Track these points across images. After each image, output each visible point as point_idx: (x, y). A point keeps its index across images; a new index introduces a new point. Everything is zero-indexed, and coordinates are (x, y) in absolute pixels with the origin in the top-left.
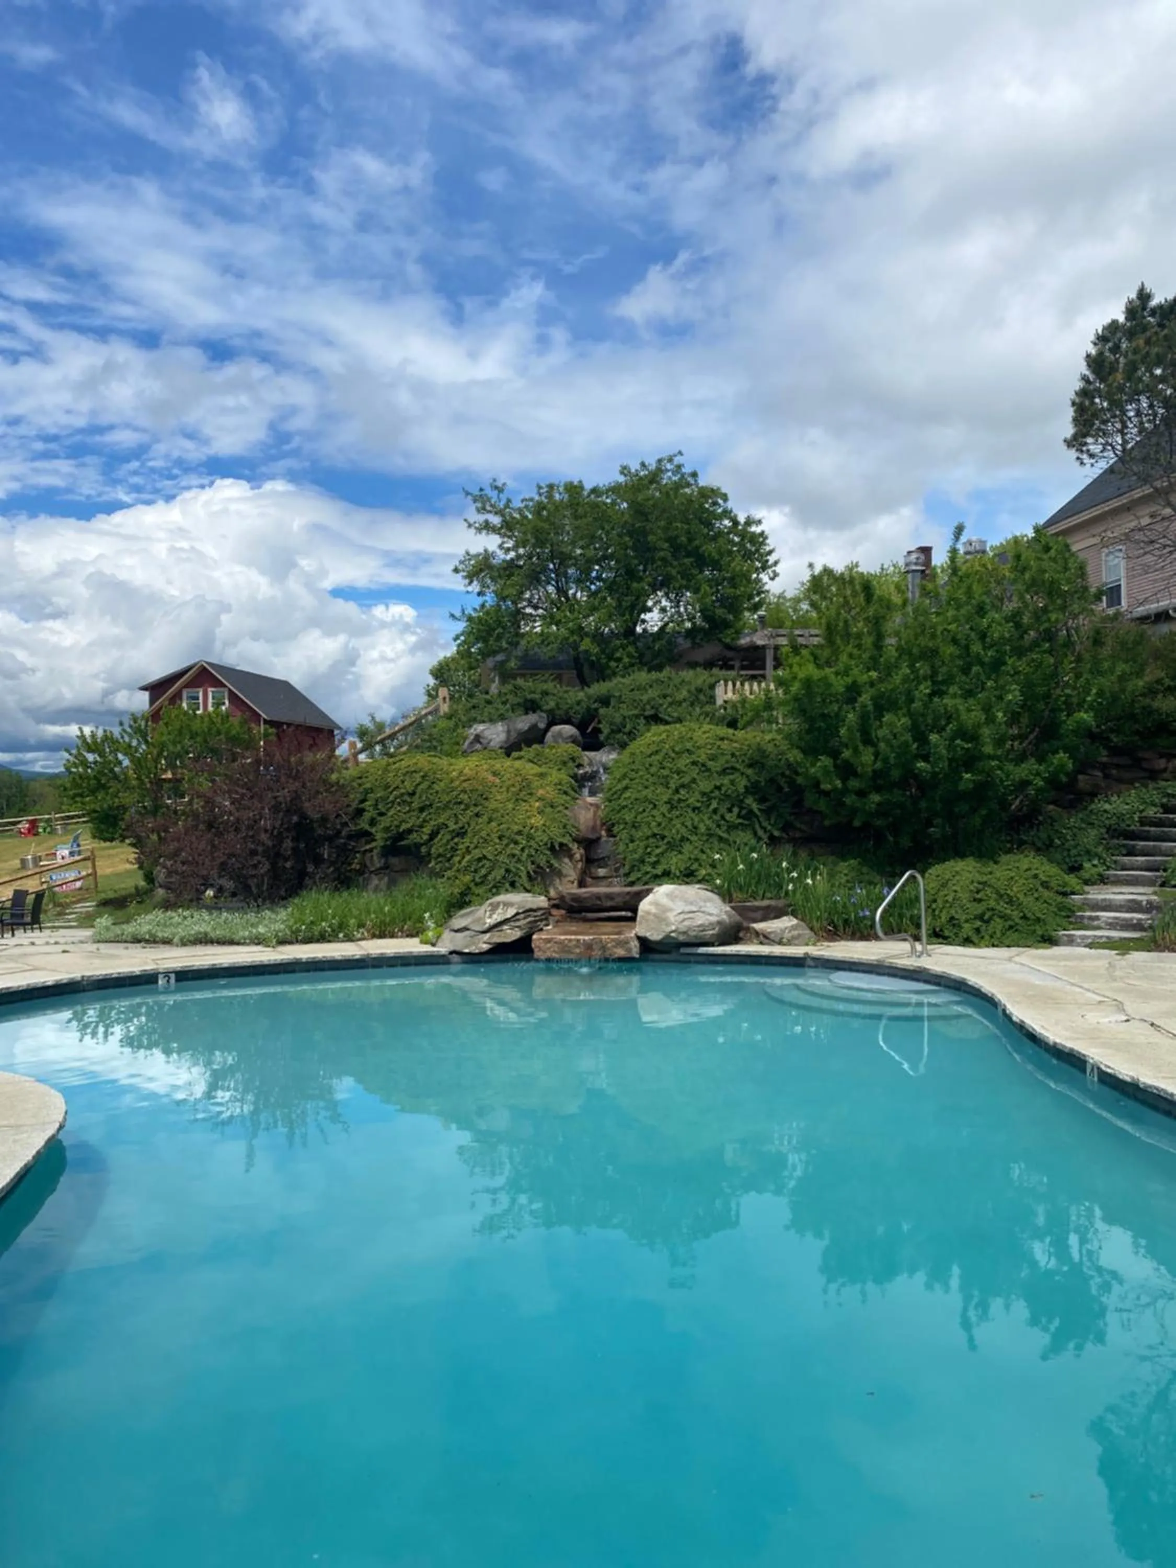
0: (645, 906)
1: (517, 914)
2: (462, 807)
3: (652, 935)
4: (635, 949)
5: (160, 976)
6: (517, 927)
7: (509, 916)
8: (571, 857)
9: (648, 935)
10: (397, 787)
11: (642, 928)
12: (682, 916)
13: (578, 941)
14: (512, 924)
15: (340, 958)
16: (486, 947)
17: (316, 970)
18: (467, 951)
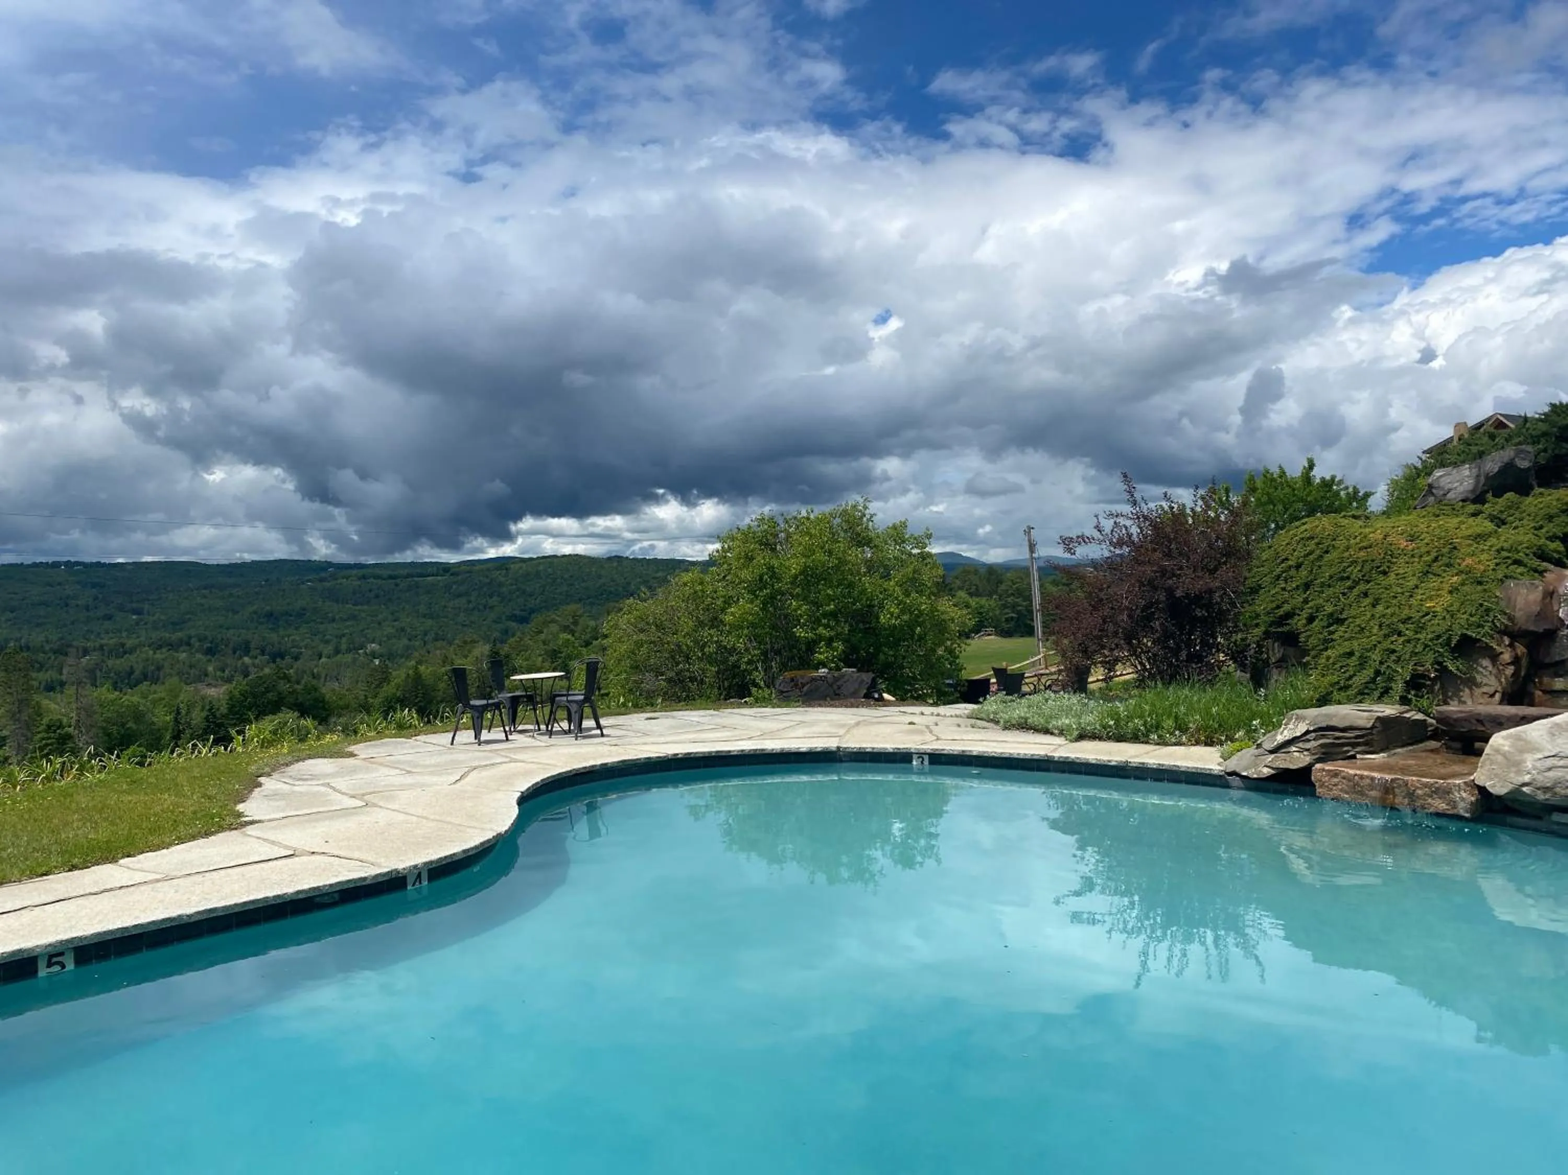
0: (1499, 740)
1: (1308, 732)
2: (1349, 583)
3: (1494, 786)
4: (1464, 800)
5: (915, 756)
6: (1307, 750)
7: (1298, 734)
8: (1494, 657)
9: (1488, 785)
10: (1287, 559)
11: (1481, 777)
12: (1550, 762)
13: (1373, 779)
14: (1300, 745)
15: (1094, 762)
16: (1266, 772)
17: (1071, 772)
18: (1244, 774)
